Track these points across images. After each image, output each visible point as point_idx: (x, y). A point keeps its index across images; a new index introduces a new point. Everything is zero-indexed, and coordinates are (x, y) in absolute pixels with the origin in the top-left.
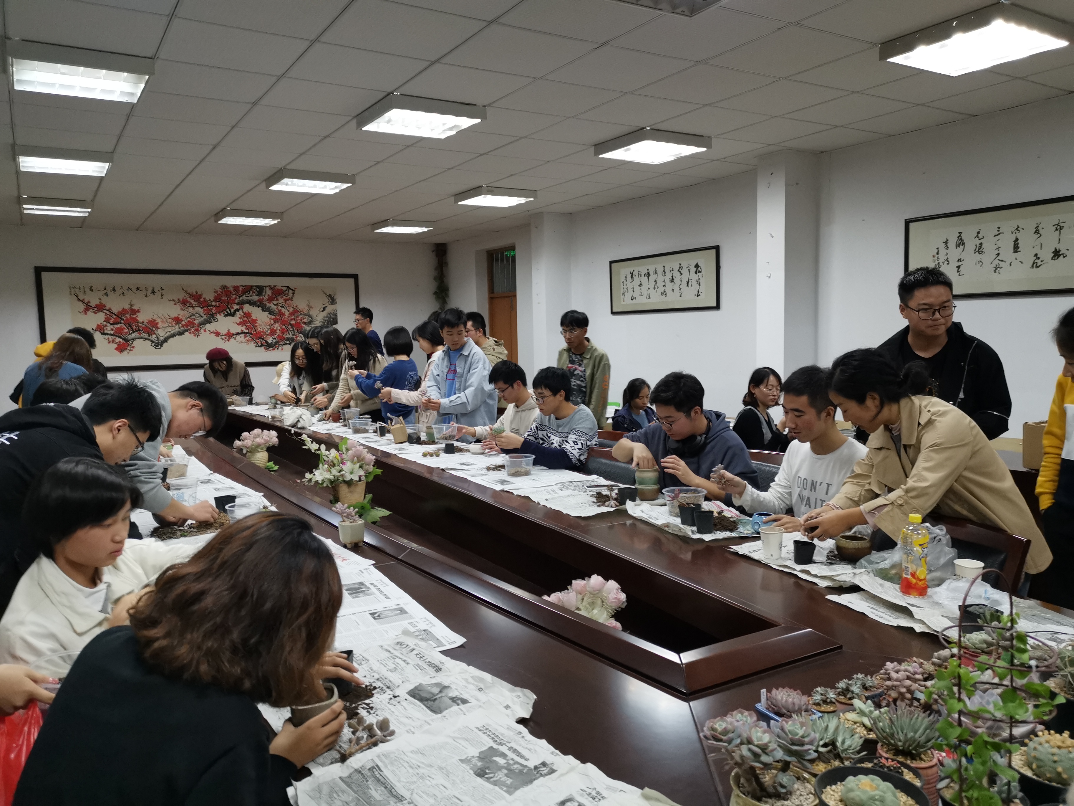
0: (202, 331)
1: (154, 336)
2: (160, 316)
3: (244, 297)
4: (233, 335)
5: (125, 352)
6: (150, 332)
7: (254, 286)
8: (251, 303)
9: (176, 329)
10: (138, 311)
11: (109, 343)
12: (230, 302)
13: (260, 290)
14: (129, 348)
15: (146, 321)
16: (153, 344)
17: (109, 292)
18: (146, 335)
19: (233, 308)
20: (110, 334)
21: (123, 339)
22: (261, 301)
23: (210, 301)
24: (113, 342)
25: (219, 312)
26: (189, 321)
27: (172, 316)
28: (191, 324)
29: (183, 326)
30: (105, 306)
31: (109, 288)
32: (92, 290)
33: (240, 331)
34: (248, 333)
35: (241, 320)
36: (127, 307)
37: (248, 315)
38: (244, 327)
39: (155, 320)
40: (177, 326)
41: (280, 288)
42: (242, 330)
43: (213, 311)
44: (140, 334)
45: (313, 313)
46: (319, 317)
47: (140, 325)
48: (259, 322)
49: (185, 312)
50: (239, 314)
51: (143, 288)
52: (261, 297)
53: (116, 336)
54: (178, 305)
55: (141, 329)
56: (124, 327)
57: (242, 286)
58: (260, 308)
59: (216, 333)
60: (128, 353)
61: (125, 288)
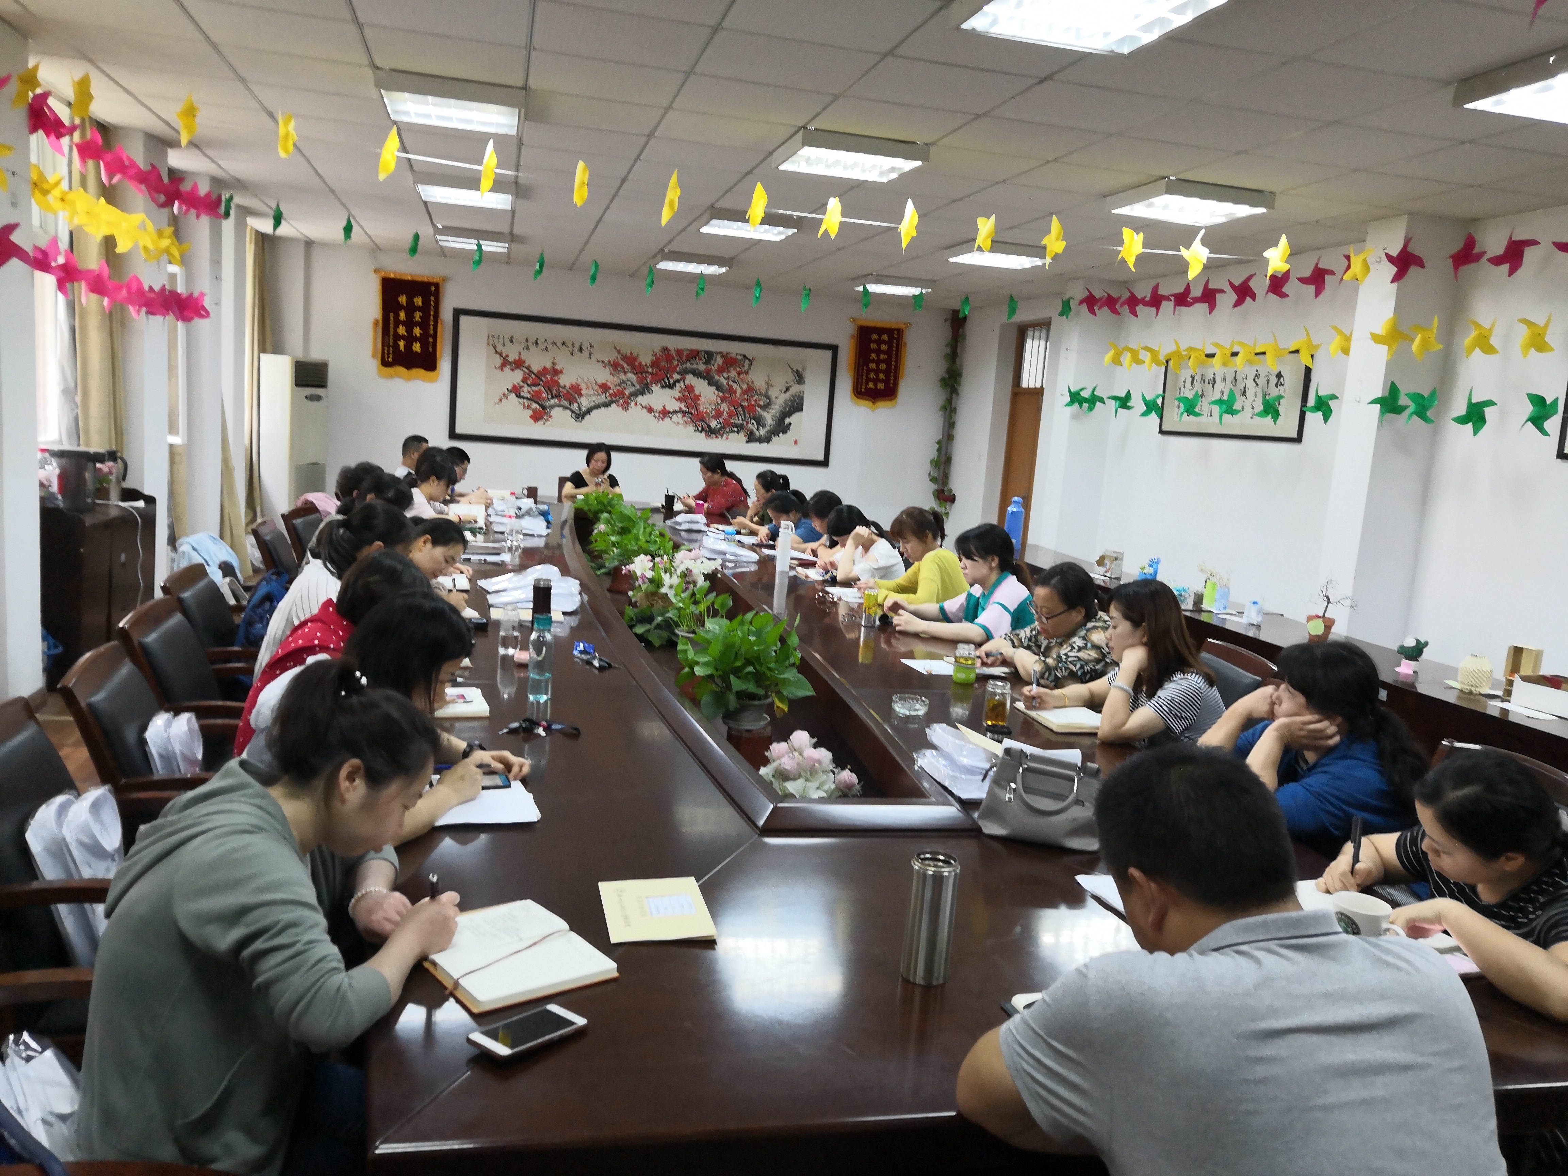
0: (633, 404)
1: (576, 405)
2: (586, 380)
3: (688, 365)
4: (669, 412)
5: (540, 423)
6: (571, 400)
7: (701, 351)
8: (697, 374)
9: (603, 398)
10: (561, 372)
11: (524, 408)
12: (670, 370)
13: (709, 356)
14: (545, 417)
15: (568, 387)
16: (574, 415)
17: (530, 346)
18: (566, 403)
19: (673, 378)
20: (527, 398)
21: (541, 406)
22: (708, 371)
23: (646, 365)
24: (529, 407)
25: (656, 382)
26: (618, 390)
27: (600, 382)
28: (620, 394)
29: (611, 395)
30: (524, 362)
31: (532, 340)
32: (511, 341)
33: (677, 409)
34: (688, 413)
35: (681, 395)
36: (549, 366)
37: (690, 389)
38: (684, 404)
39: (579, 385)
40: (603, 396)
41: (734, 355)
42: (680, 408)
43: (649, 380)
44: (560, 400)
45: (773, 393)
46: (780, 400)
47: (561, 389)
48: (702, 399)
49: (615, 378)
50: (679, 386)
51: (570, 344)
52: (709, 367)
53: (533, 401)
54: (607, 368)
55: (561, 394)
56: (543, 390)
57: (687, 350)
58: (706, 381)
59: (648, 408)
60: (544, 423)
61: (550, 341)
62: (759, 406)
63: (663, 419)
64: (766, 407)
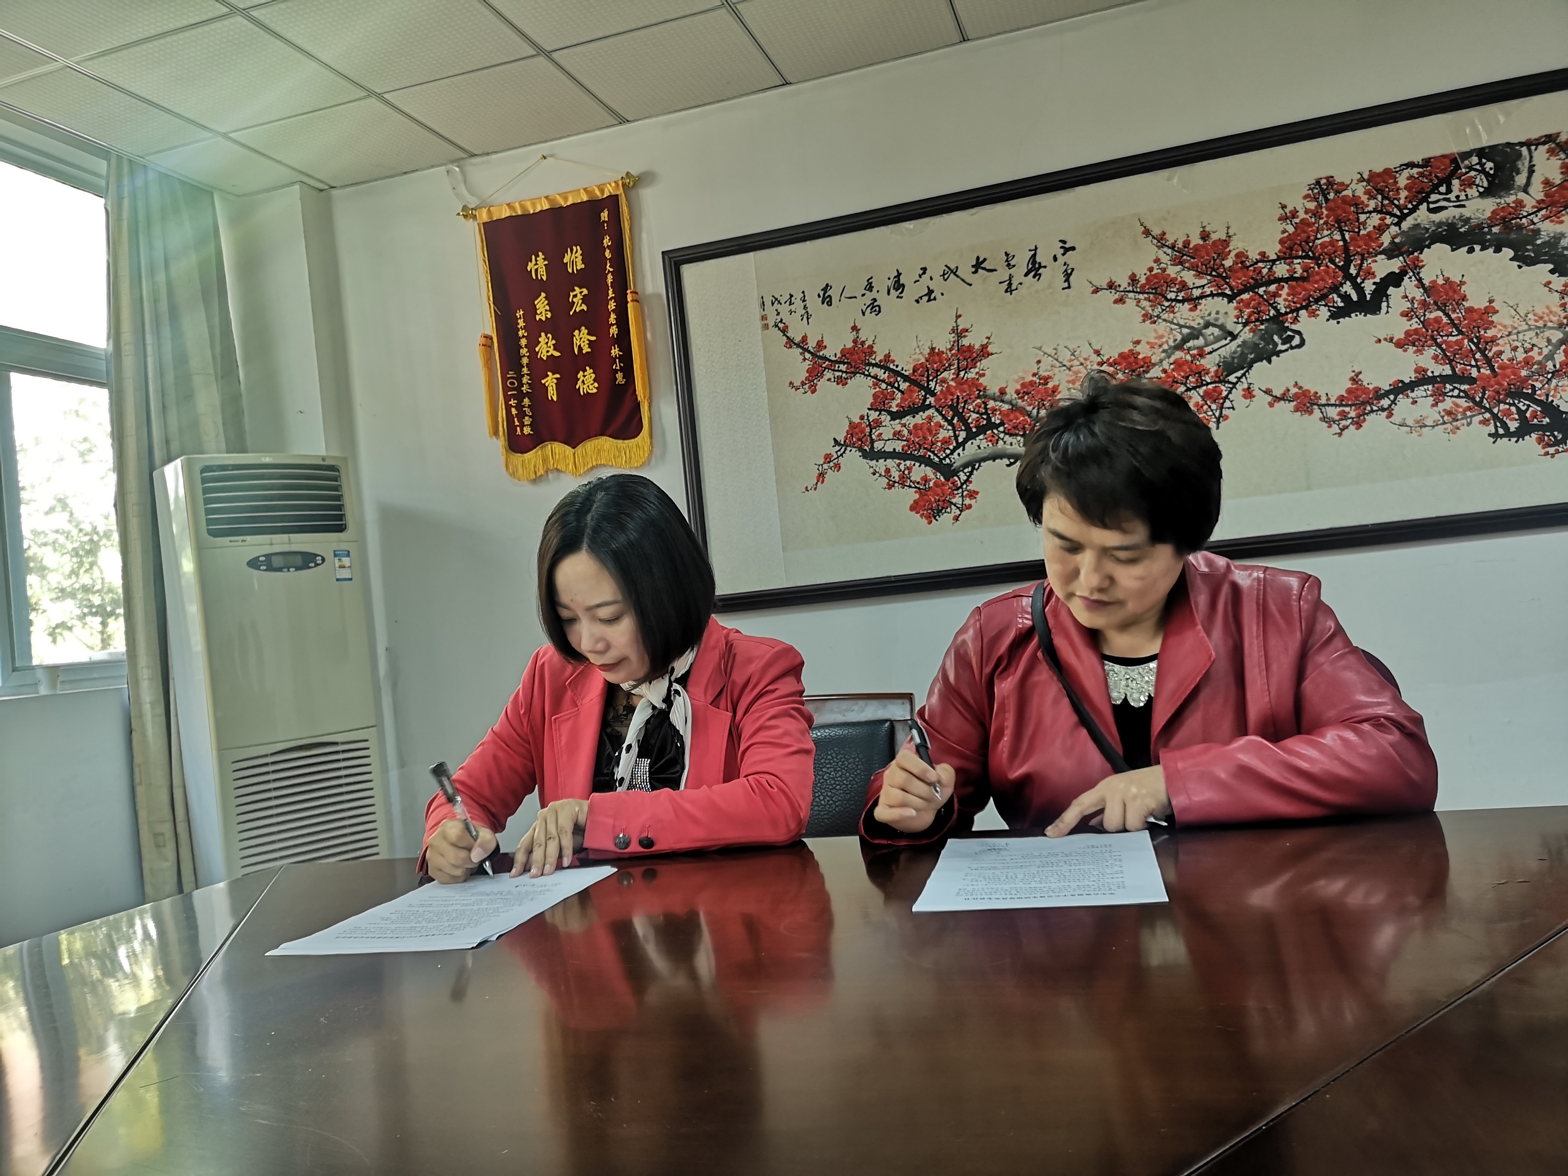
2: (1065, 356)
3: (1422, 216)
4: (1379, 395)
7: (1466, 155)
10: (984, 352)
11: (890, 486)
12: (1358, 250)
13: (1502, 166)
17: (883, 300)
18: (1012, 442)
19: (1370, 274)
20: (893, 455)
21: (938, 467)
22: (1506, 217)
23: (1264, 258)
24: (904, 480)
25: (1309, 305)
30: (871, 351)
31: (882, 283)
33: (1408, 376)
35: (1415, 324)
36: (944, 342)
37: (1445, 295)
38: (1431, 351)
39: (1046, 380)
42: (1419, 370)
43: (1283, 305)
44: (994, 440)
47: (991, 404)
48: (1503, 318)
49: (1162, 327)
50: (1399, 298)
51: (996, 260)
52: (1511, 199)
53: (912, 457)
54: (1130, 303)
55: (996, 420)
56: (938, 418)
57: (1411, 165)
58: (1508, 252)
59: (1296, 397)
60: (956, 518)
61: (936, 270)
63: (1358, 425)
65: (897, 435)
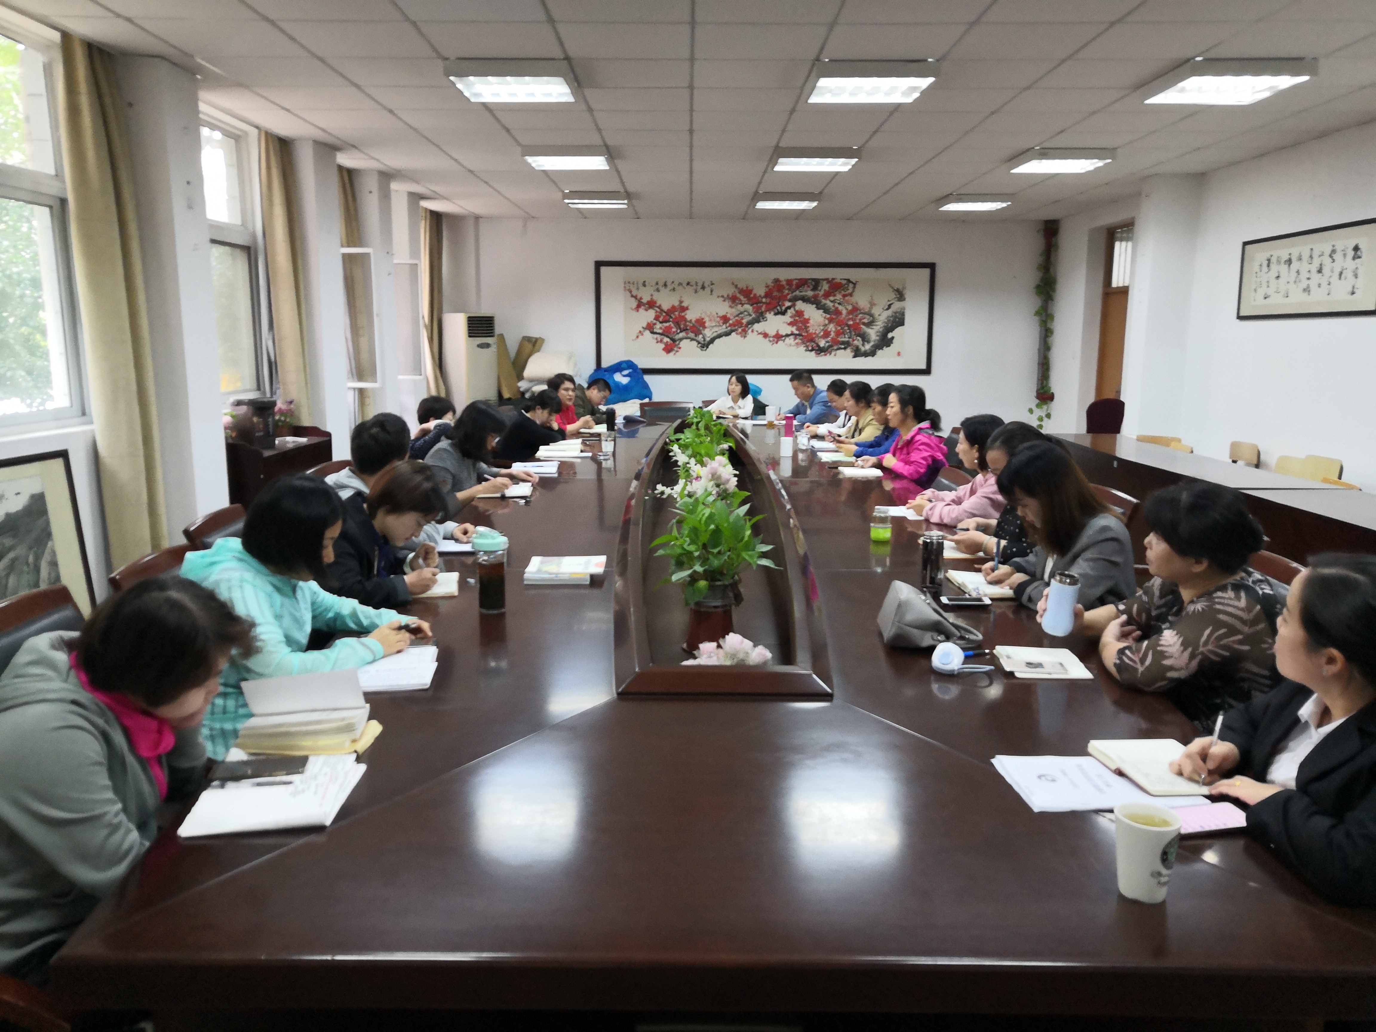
0: (750, 331)
1: (701, 336)
2: (709, 313)
3: (797, 293)
4: (782, 336)
5: (672, 354)
6: (697, 333)
7: (809, 279)
8: (805, 300)
9: (723, 329)
10: (687, 309)
11: (657, 342)
12: (782, 299)
13: (816, 283)
14: (676, 349)
15: (693, 321)
16: (699, 345)
17: (660, 288)
18: (692, 335)
19: (784, 305)
20: (659, 334)
21: (672, 339)
22: (815, 297)
23: (760, 296)
24: (661, 341)
25: (769, 310)
26: (737, 320)
27: (721, 314)
28: (739, 323)
29: (730, 325)
30: (655, 303)
31: (661, 283)
32: (644, 285)
33: (789, 333)
34: (799, 335)
35: (792, 320)
36: (676, 304)
37: (800, 313)
38: (795, 327)
39: (703, 319)
40: (724, 327)
41: (838, 281)
42: (792, 332)
43: (763, 309)
44: (687, 334)
45: (876, 311)
46: (882, 317)
47: (687, 323)
48: (811, 322)
49: (733, 310)
50: (790, 312)
51: (693, 283)
52: (817, 292)
53: (664, 335)
54: (727, 302)
55: (688, 328)
56: (672, 325)
57: (796, 279)
58: (815, 306)
59: (763, 334)
60: (675, 354)
61: (676, 283)
62: (864, 324)
63: (777, 343)
64: (869, 324)
65: (661, 328)
